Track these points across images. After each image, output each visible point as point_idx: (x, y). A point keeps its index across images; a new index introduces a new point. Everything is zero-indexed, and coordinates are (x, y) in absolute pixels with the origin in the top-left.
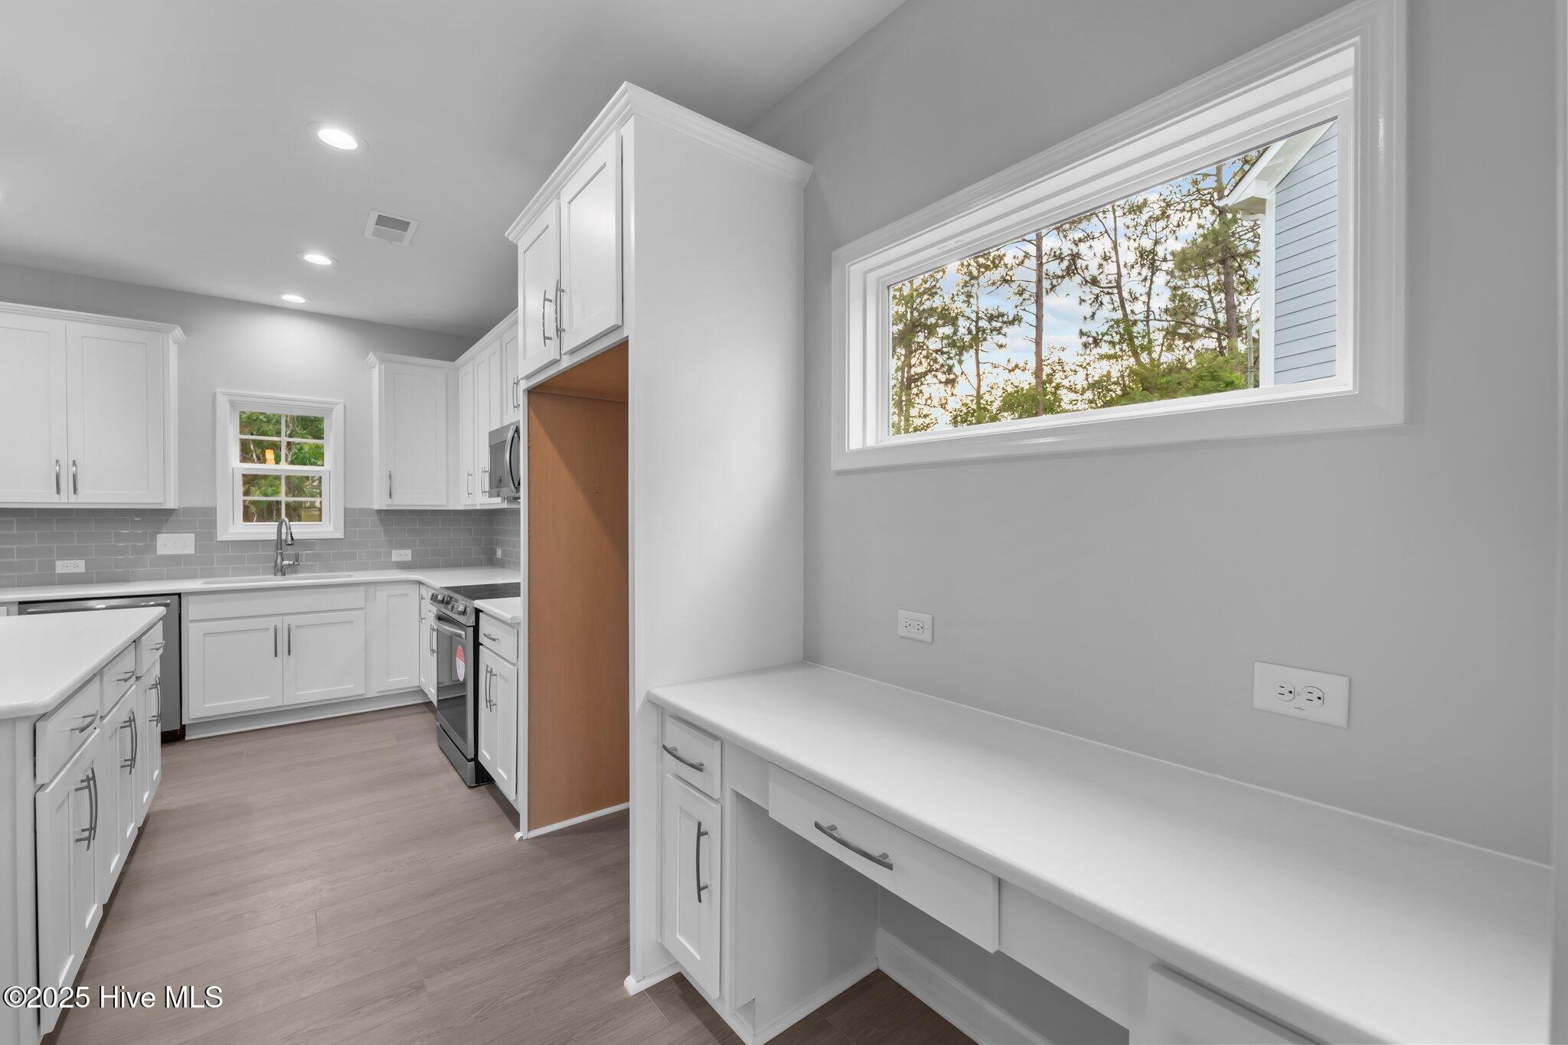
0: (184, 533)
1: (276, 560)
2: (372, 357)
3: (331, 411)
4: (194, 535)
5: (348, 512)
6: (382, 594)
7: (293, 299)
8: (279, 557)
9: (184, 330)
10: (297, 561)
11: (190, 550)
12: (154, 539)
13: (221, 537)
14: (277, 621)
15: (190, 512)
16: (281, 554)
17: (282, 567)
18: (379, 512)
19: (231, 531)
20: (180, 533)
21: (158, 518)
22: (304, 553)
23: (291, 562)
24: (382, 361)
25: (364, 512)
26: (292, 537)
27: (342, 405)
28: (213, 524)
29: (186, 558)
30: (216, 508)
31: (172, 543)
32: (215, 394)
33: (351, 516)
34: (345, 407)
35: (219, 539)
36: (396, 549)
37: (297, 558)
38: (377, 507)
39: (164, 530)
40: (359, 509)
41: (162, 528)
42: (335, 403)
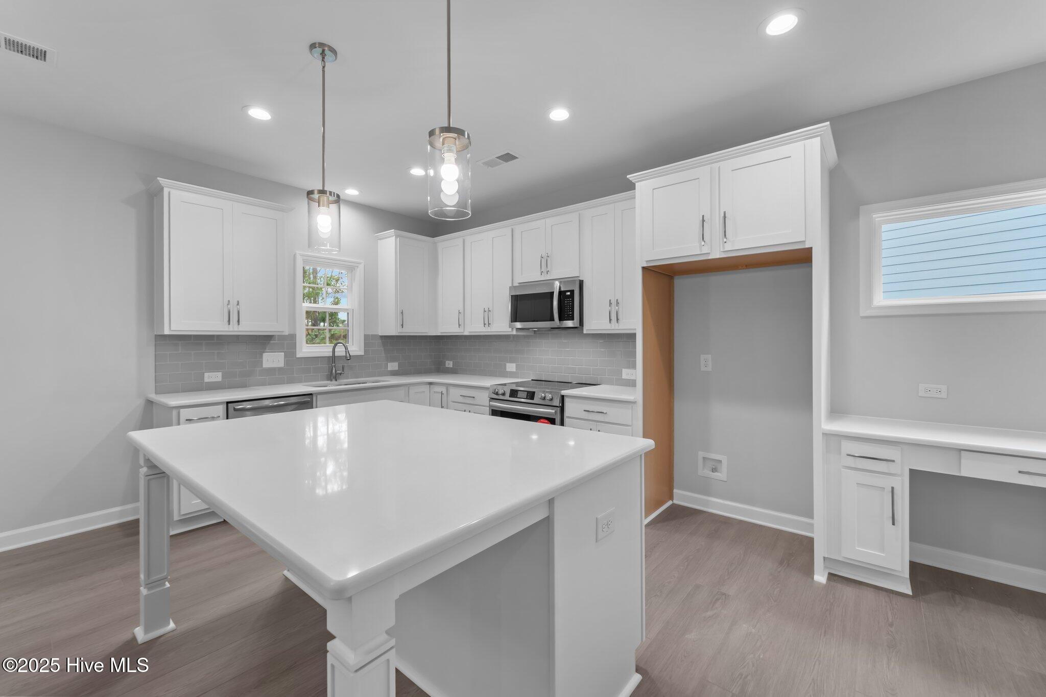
0: (278, 352)
1: (332, 371)
3: (355, 268)
4: (284, 353)
5: (366, 337)
10: (342, 371)
11: (281, 364)
12: (261, 357)
13: (299, 355)
15: (282, 338)
16: (335, 367)
17: (336, 375)
18: (382, 337)
19: (304, 351)
20: (275, 352)
21: (263, 341)
23: (340, 371)
24: (397, 236)
25: (374, 336)
26: (349, 354)
27: (363, 265)
28: (293, 346)
29: (280, 369)
30: (296, 335)
31: (273, 359)
32: (295, 255)
33: (368, 340)
35: (297, 356)
36: (390, 361)
37: (343, 369)
38: (380, 335)
40: (372, 335)
41: (266, 349)
42: (360, 263)
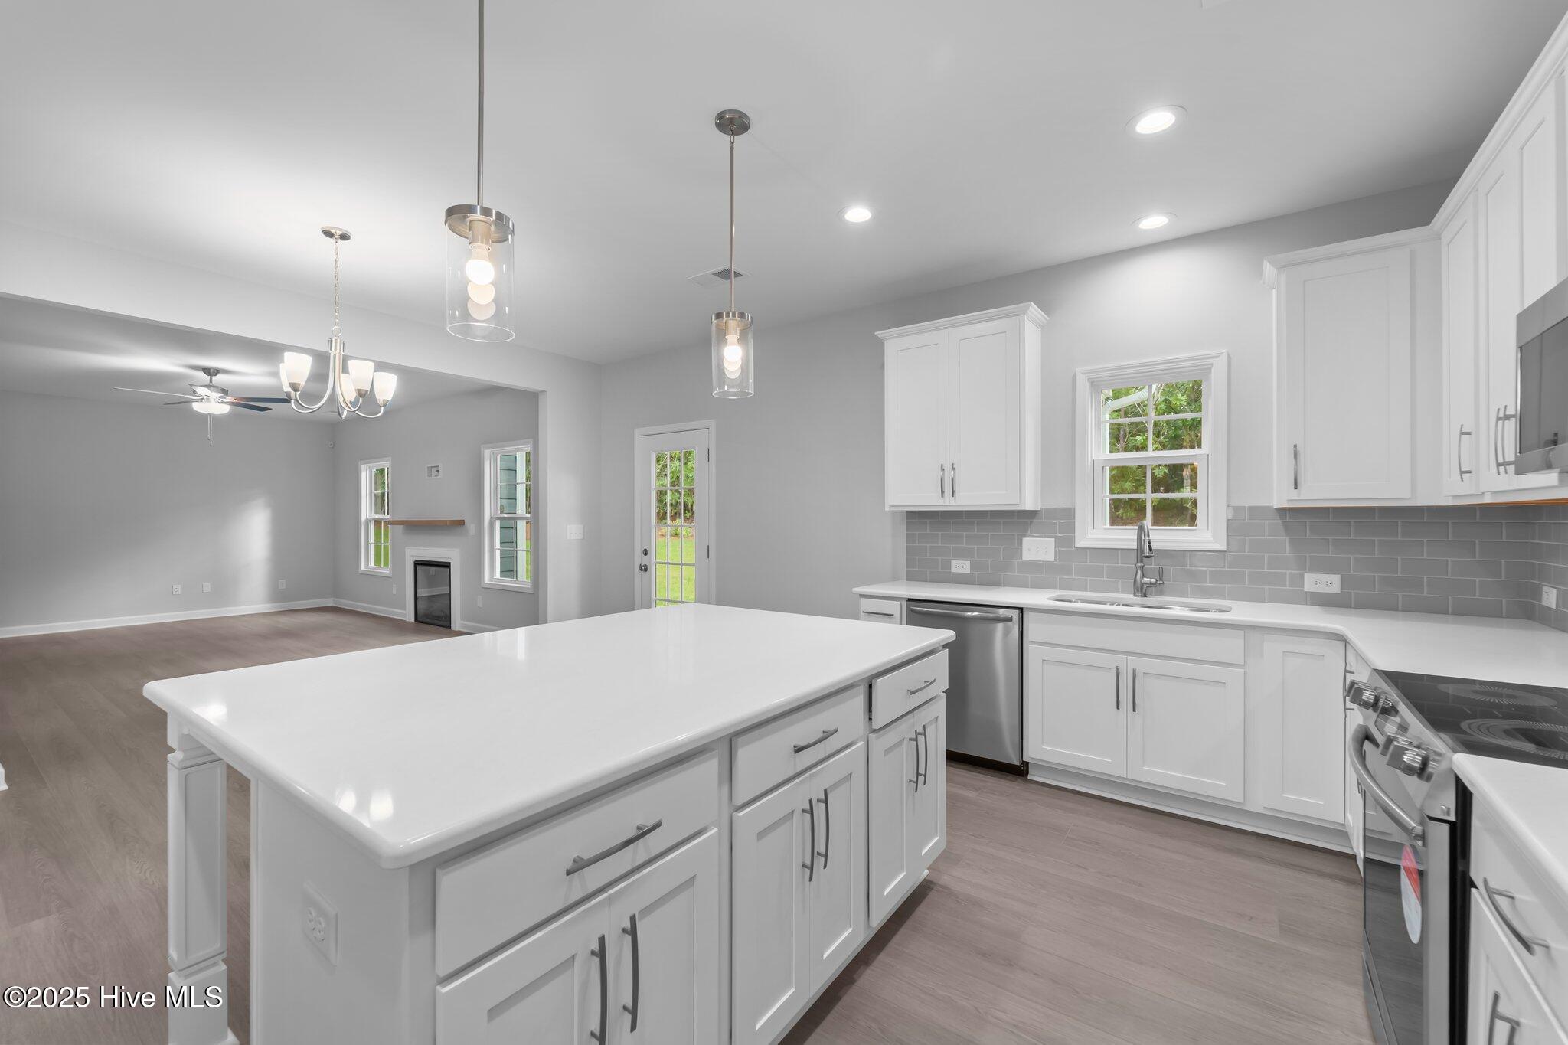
0: (1045, 537)
1: (1136, 575)
2: (1268, 269)
3: (1208, 370)
4: (1053, 539)
5: (1234, 513)
6: (1273, 647)
7: (1154, 222)
8: (1139, 572)
9: (1046, 308)
10: (1161, 579)
11: (1050, 556)
12: (1020, 544)
13: (1080, 543)
14: (1120, 660)
15: (1052, 513)
16: (1142, 568)
17: (1142, 585)
18: (1282, 512)
19: (1089, 536)
20: (1041, 537)
21: (1019, 521)
22: (1171, 569)
23: (1153, 580)
24: (1282, 267)
25: (1255, 511)
26: (1150, 547)
27: (1224, 359)
28: (1070, 528)
29: (1049, 565)
30: (1073, 510)
31: (1037, 548)
32: (1077, 376)
33: (1241, 523)
34: (1229, 357)
35: (1077, 545)
36: (1313, 570)
37: (1161, 573)
38: (1276, 504)
39: (1029, 534)
40: (1252, 509)
41: (1026, 531)
42: (1216, 356)
